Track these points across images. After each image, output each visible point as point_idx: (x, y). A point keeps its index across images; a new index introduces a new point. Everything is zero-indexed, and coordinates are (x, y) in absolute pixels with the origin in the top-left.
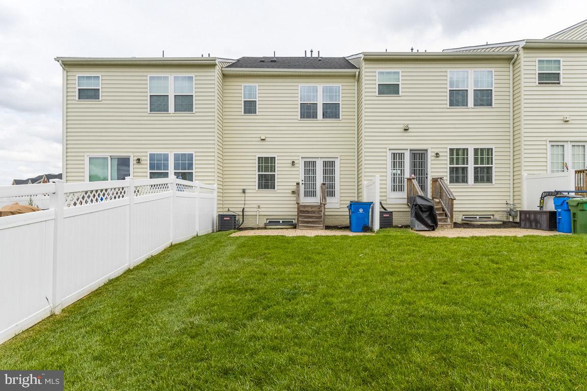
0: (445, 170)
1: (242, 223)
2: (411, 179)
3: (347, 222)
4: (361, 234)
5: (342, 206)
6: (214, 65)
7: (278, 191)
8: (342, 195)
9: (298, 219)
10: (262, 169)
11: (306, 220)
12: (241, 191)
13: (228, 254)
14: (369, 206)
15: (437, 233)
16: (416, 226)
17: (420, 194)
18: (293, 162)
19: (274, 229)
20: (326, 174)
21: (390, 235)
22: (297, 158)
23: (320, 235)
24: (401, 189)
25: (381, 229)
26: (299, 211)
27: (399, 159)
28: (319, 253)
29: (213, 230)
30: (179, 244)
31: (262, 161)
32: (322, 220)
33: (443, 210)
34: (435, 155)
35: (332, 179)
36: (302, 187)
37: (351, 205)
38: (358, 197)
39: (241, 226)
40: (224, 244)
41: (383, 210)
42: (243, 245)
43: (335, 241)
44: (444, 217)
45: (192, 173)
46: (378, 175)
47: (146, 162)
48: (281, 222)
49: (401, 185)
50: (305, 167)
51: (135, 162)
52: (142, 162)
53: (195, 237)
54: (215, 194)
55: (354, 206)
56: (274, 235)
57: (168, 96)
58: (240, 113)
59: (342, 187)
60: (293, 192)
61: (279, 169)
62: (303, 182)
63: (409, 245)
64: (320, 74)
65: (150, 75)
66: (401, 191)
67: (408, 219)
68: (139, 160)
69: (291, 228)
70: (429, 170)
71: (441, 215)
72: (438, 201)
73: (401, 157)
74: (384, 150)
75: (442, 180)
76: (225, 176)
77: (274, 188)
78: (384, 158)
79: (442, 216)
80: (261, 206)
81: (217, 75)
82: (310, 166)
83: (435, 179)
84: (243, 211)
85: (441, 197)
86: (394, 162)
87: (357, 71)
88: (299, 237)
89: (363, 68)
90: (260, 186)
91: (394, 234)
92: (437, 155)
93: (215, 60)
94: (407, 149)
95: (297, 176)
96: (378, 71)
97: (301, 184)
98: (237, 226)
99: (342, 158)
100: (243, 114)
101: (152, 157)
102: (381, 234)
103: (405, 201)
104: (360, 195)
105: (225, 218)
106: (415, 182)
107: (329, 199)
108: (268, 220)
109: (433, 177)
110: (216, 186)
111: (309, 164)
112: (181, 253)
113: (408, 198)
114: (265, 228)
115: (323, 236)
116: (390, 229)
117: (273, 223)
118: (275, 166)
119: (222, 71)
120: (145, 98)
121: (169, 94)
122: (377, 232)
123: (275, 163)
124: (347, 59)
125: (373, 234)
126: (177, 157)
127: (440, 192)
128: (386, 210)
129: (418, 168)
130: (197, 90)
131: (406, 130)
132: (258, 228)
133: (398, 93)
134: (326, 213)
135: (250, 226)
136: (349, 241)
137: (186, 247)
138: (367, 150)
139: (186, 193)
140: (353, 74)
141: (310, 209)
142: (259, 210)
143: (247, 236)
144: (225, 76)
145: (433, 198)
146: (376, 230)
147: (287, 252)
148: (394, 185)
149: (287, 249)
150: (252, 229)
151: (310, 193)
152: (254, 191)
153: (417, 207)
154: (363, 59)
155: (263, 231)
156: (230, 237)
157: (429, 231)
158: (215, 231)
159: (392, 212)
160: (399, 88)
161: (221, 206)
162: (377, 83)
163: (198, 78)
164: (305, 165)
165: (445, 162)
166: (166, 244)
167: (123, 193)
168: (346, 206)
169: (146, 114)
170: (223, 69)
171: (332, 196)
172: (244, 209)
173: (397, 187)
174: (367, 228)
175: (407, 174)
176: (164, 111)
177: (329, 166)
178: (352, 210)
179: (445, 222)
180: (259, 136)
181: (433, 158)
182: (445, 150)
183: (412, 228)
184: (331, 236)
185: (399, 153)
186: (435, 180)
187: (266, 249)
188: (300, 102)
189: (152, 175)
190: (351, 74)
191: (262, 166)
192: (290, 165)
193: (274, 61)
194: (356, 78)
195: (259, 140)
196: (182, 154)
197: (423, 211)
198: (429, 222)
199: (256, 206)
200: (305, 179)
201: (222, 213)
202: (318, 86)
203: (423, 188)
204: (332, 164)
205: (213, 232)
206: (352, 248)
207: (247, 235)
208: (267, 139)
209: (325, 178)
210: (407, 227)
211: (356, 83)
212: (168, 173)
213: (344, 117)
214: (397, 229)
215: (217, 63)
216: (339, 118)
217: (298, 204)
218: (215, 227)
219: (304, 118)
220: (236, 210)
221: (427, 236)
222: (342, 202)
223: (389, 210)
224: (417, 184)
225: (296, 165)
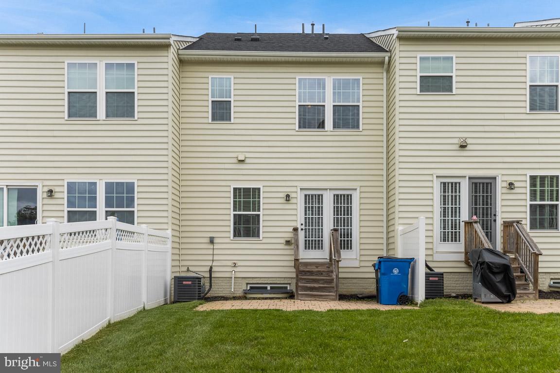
0: (523, 209)
1: (209, 290)
2: (472, 223)
3: (372, 289)
4: (398, 308)
5: (363, 264)
6: (167, 46)
7: (265, 241)
8: (363, 247)
9: (297, 284)
10: (240, 205)
11: (309, 285)
12: (208, 240)
13: (200, 338)
14: (408, 264)
15: (515, 307)
16: (483, 296)
17: (486, 246)
18: (288, 196)
19: (259, 299)
20: (338, 215)
21: (444, 310)
22: (294, 189)
23: (334, 308)
24: (455, 238)
25: (427, 301)
26: (299, 272)
27: (452, 192)
28: (341, 338)
29: (166, 300)
30: (121, 322)
31: (240, 192)
32: (334, 285)
33: (522, 272)
34: (508, 186)
35: (348, 222)
36: (301, 235)
37: (380, 262)
38: (388, 250)
39: (208, 295)
40: (189, 322)
41: (428, 271)
42: (219, 325)
43: (360, 318)
44: (524, 282)
45: (134, 211)
46: (422, 217)
47: (63, 194)
48: (269, 288)
49: (456, 232)
50: (306, 203)
51: (45, 195)
52: (57, 195)
53: (141, 311)
54: (169, 245)
55: (384, 265)
56: (262, 308)
57: (96, 93)
58: (205, 121)
59: (363, 235)
60: (288, 243)
61: (266, 206)
62: (303, 227)
63: (477, 326)
64: (330, 59)
65: (68, 61)
66: (456, 241)
67: (467, 284)
68: (51, 191)
69: (286, 298)
70: (499, 209)
71: (519, 277)
72: (514, 257)
73: (456, 188)
74: (430, 178)
75: (519, 225)
76: (182, 218)
77: (258, 236)
78: (429, 190)
79: (521, 280)
80: (239, 263)
81: (171, 62)
82: (313, 201)
83: (508, 222)
84: (210, 271)
85: (517, 251)
86: (444, 196)
87: (386, 56)
88: (304, 312)
89: (397, 51)
90: (237, 233)
91: (451, 308)
92: (511, 186)
93: (169, 39)
94: (465, 177)
95: (294, 218)
96: (419, 55)
97: (299, 230)
98: (202, 295)
99: (363, 189)
100: (210, 121)
101: (71, 187)
102: (430, 308)
103: (462, 257)
104: (391, 247)
105: (184, 283)
106: (478, 227)
107: (344, 254)
108: (249, 286)
109: (505, 220)
110: (169, 232)
111: (312, 198)
112: (128, 337)
113: (466, 253)
114: (245, 298)
115: (339, 310)
116: (441, 300)
117: (256, 290)
118: (259, 202)
119: (178, 55)
120: (60, 96)
121: (97, 90)
122: (421, 306)
123: (259, 198)
124: (368, 36)
125: (416, 308)
126: (109, 187)
127: (517, 244)
128: (433, 271)
129: (481, 206)
130: (142, 84)
131: (463, 147)
132: (235, 298)
133: (451, 90)
134: (341, 275)
135: (221, 295)
136: (381, 318)
137: (132, 328)
138: (402, 178)
139: (125, 243)
140: (380, 60)
141: (314, 269)
142: (236, 269)
143: (222, 311)
144: (182, 62)
145: (505, 252)
146: (419, 302)
147: (291, 335)
148: (444, 233)
149: (288, 330)
150: (225, 298)
151: (314, 244)
152: (227, 240)
153: (485, 266)
154: (397, 37)
155: (244, 302)
156: (198, 312)
157: (502, 303)
158: (169, 302)
159: (442, 274)
160: (451, 83)
161: (177, 263)
162: (419, 75)
163: (142, 65)
164: (306, 200)
165: (523, 197)
166: (102, 323)
167: (43, 244)
168: (371, 264)
169: (62, 121)
170: (180, 52)
171: (348, 249)
172: (211, 268)
173: (449, 235)
174: (406, 299)
175: (465, 215)
176: (90, 116)
177: (343, 202)
178: (382, 271)
179: (525, 289)
180: (234, 155)
181: (505, 191)
182: (523, 178)
183: (475, 299)
184: (352, 311)
185: (452, 183)
186: (507, 225)
187: (257, 330)
188: (297, 104)
189: (73, 217)
190: (376, 60)
191: (240, 202)
192: (283, 201)
193: (256, 40)
194: (386, 66)
195: (235, 161)
196: (117, 183)
197: (494, 273)
198: (503, 289)
199: (230, 263)
200: (306, 222)
201: (178, 275)
202: (326, 78)
203: (490, 235)
204: (348, 198)
205: (166, 304)
206: (390, 330)
207: (221, 309)
208: (247, 161)
209: (337, 221)
210: (465, 296)
211: (385, 74)
212: (96, 211)
213: (366, 127)
214: (452, 300)
215: (172, 42)
216: (358, 127)
217: (296, 260)
218: (168, 297)
219: (305, 127)
220: (200, 269)
221: (503, 311)
222: (363, 258)
223: (436, 270)
224: (482, 231)
225: (293, 201)
